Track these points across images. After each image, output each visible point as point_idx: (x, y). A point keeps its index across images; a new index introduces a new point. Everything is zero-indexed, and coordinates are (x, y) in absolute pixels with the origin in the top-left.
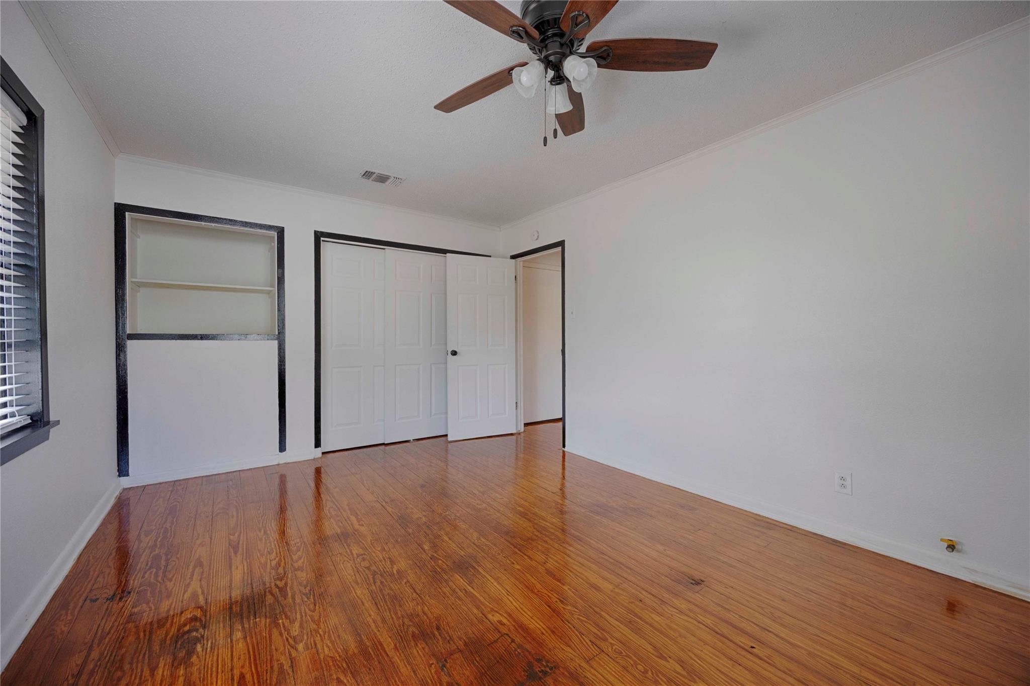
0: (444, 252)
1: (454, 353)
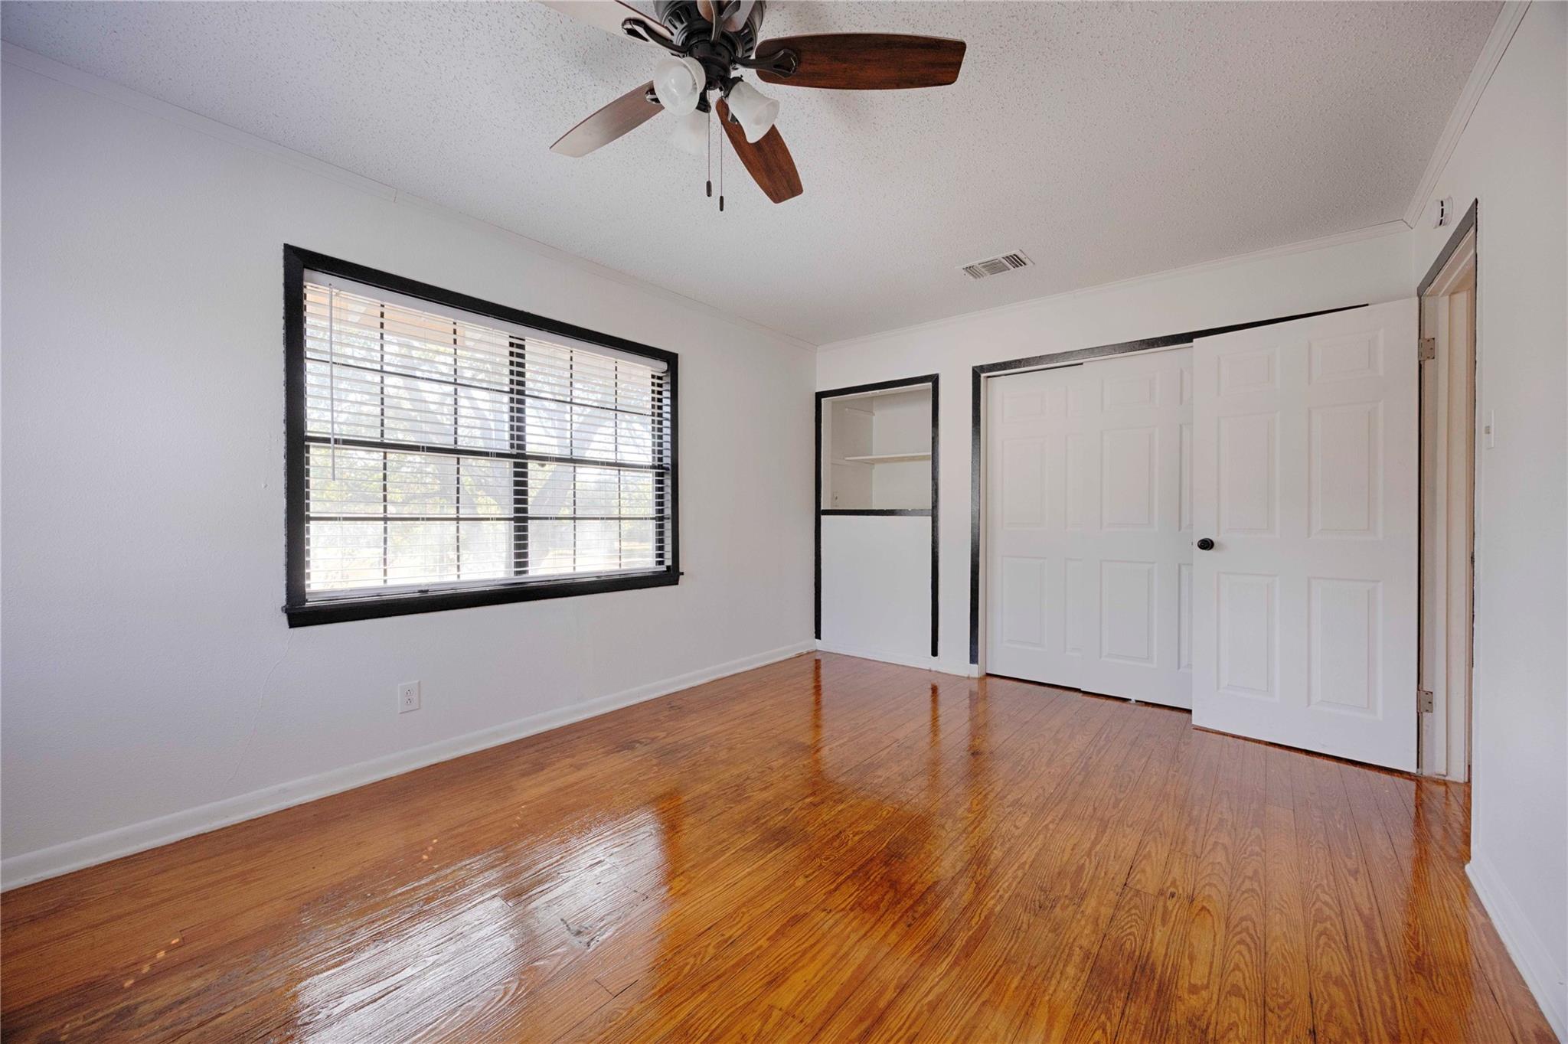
0: (1188, 338)
1: (1206, 544)
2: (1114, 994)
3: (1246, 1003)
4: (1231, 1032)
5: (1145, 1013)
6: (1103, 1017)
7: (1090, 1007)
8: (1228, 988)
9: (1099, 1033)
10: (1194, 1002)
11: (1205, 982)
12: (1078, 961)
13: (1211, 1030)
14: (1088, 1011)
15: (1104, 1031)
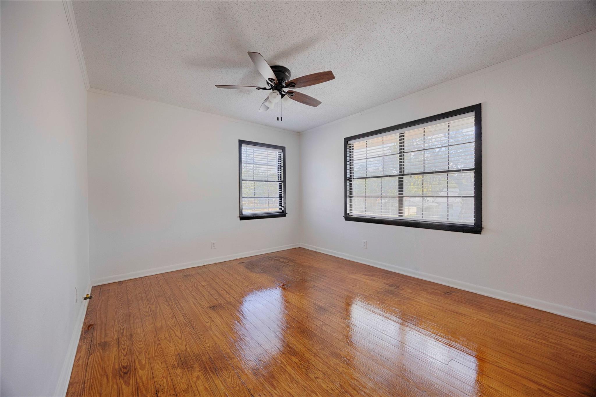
2: (214, 356)
3: (182, 389)
4: (182, 375)
5: (204, 359)
6: (211, 349)
7: (216, 348)
8: (190, 390)
9: (209, 346)
10: (195, 374)
11: (197, 384)
12: (230, 354)
13: (187, 370)
14: (215, 347)
15: (208, 347)
